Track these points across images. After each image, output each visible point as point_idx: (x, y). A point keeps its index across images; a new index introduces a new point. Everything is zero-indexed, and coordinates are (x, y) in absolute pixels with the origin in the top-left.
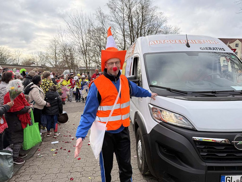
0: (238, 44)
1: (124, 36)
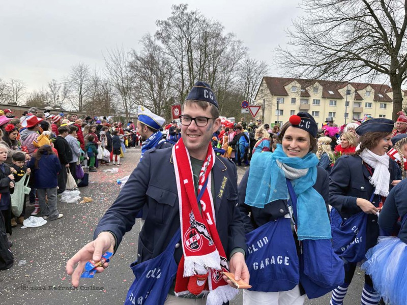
0: (350, 91)
1: (182, 73)
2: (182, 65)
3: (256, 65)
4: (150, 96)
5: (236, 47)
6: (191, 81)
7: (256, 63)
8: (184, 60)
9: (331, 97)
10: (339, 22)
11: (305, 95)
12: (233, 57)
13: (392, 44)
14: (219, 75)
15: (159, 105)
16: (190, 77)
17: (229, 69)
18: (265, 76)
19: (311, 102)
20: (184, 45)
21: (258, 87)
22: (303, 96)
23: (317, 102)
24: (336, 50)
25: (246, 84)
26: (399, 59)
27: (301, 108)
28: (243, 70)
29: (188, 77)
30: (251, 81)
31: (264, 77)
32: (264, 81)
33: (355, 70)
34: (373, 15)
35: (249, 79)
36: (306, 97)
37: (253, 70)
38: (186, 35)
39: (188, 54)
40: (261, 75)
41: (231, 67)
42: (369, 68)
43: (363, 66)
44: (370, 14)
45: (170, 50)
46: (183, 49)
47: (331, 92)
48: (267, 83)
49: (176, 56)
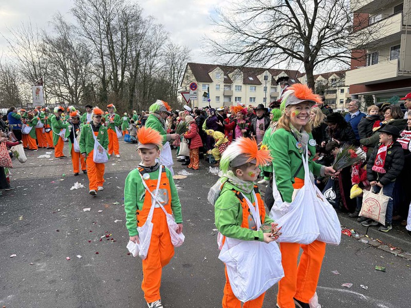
0: (267, 76)
1: (102, 58)
2: (101, 49)
3: (180, 50)
4: (64, 83)
5: (158, 32)
6: (113, 66)
7: (179, 48)
8: (103, 43)
9: (251, 83)
10: (260, 12)
11: (228, 82)
12: (156, 42)
13: (305, 33)
14: (142, 61)
15: (77, 93)
16: (112, 62)
17: (152, 54)
18: (190, 62)
19: (233, 88)
20: (102, 28)
21: (183, 73)
22: (227, 83)
23: (239, 88)
24: (257, 38)
25: (171, 70)
26: (310, 47)
27: (225, 95)
28: (167, 55)
29: (109, 62)
30: (176, 67)
31: (188, 63)
32: (189, 67)
33: (274, 56)
34: (289, 6)
35: (174, 65)
36: (229, 83)
37: (176, 55)
38: (104, 17)
39: (107, 36)
40: (185, 61)
41: (155, 52)
42: (287, 55)
43: (281, 53)
44: (286, 5)
45: (86, 32)
46: (101, 31)
47: (251, 79)
48: (191, 69)
49: (93, 39)
